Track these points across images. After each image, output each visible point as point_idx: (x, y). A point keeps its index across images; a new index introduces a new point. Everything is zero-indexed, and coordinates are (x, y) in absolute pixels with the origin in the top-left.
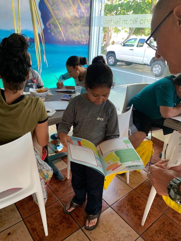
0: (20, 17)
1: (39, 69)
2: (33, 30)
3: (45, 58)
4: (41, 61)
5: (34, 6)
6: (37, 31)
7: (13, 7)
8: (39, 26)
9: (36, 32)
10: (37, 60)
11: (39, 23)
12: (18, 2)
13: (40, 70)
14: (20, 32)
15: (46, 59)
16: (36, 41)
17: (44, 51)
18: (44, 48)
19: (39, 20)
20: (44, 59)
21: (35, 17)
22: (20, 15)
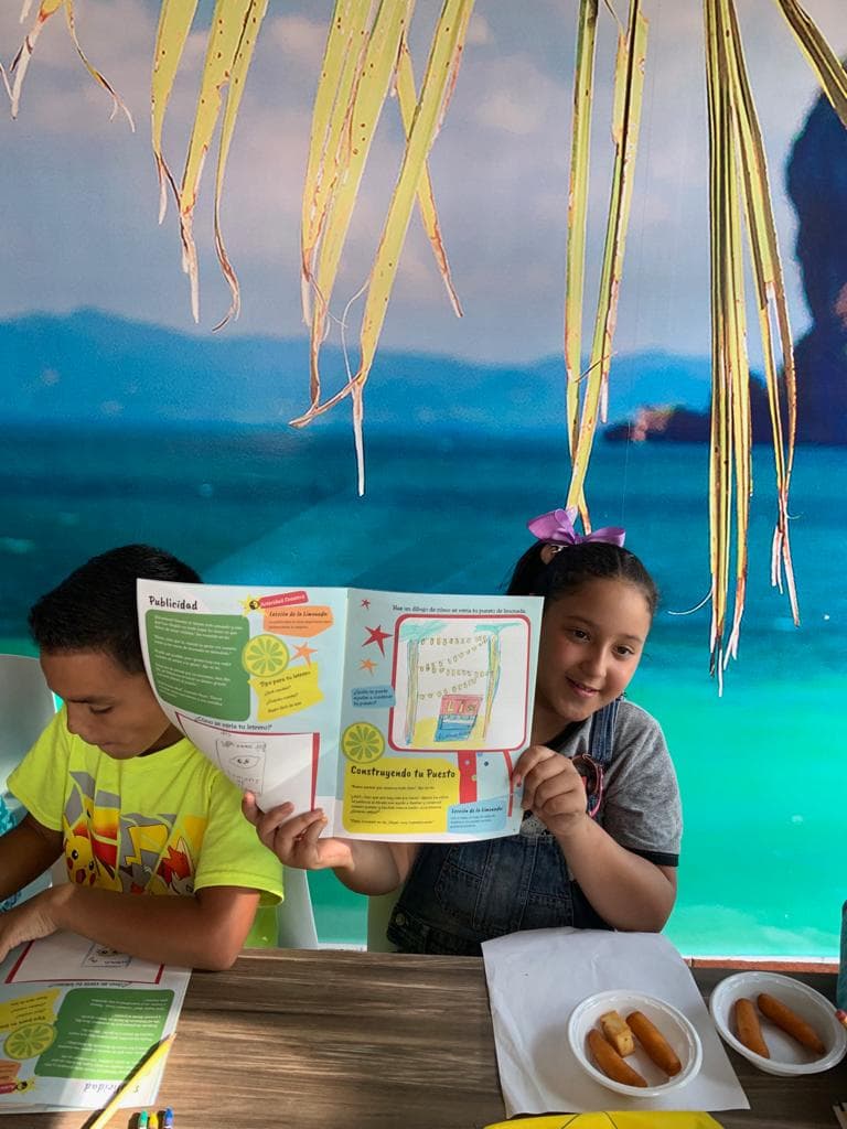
0: (615, 272)
1: (718, 637)
2: (709, 351)
3: (787, 553)
4: (740, 574)
5: (747, 175)
6: (744, 358)
7: (575, 209)
8: (763, 322)
9: (734, 367)
10: (713, 569)
11: (771, 294)
12: (623, 163)
13: (722, 643)
14: (606, 369)
15: (787, 562)
16: (718, 433)
17: (784, 505)
18: (783, 483)
19: (768, 276)
20: (775, 564)
21: (745, 251)
22: (619, 253)
